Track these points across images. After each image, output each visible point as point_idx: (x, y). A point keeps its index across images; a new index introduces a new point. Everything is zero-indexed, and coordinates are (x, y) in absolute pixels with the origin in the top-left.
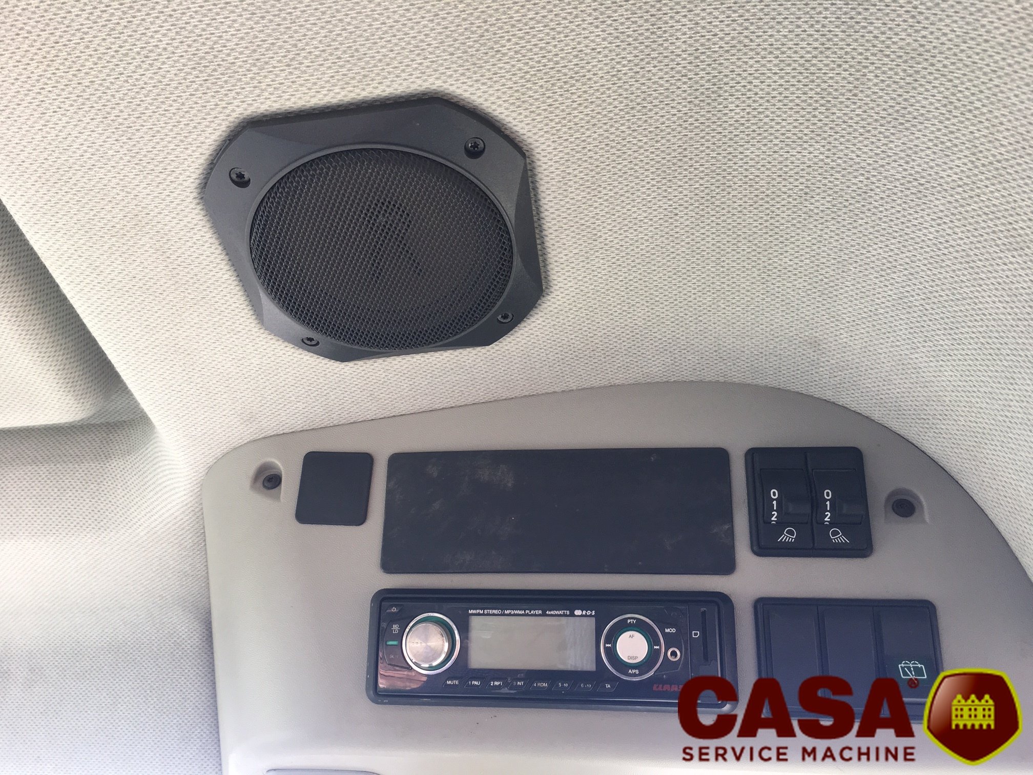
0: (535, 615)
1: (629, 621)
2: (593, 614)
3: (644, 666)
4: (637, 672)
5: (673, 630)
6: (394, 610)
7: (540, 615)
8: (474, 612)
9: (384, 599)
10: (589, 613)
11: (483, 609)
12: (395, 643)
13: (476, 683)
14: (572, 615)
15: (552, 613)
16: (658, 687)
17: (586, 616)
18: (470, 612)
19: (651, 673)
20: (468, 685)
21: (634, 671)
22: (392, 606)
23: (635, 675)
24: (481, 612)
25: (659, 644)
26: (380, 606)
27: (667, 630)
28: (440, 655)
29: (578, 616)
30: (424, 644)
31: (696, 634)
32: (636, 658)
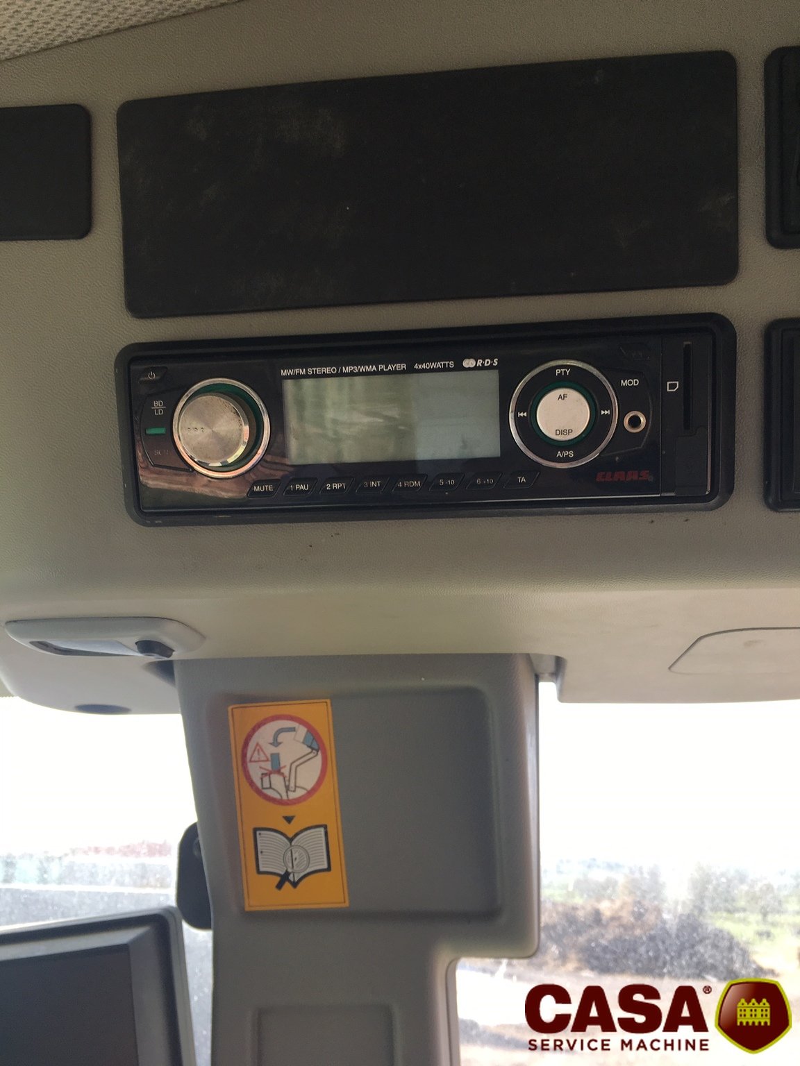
0: (395, 372)
1: (558, 371)
2: (496, 362)
3: (581, 444)
4: (571, 454)
5: (635, 382)
6: (152, 376)
7: (403, 372)
8: (291, 372)
9: (134, 360)
10: (488, 362)
11: (306, 366)
12: (162, 431)
13: (302, 487)
14: (459, 368)
15: (424, 366)
16: (604, 476)
17: (483, 368)
18: (284, 373)
19: (594, 455)
20: (289, 492)
21: (565, 453)
22: (147, 371)
23: (567, 459)
24: (303, 372)
25: (609, 406)
26: (129, 373)
27: (625, 383)
28: (236, 446)
29: (469, 369)
30: (207, 431)
31: (673, 386)
32: (570, 431)
